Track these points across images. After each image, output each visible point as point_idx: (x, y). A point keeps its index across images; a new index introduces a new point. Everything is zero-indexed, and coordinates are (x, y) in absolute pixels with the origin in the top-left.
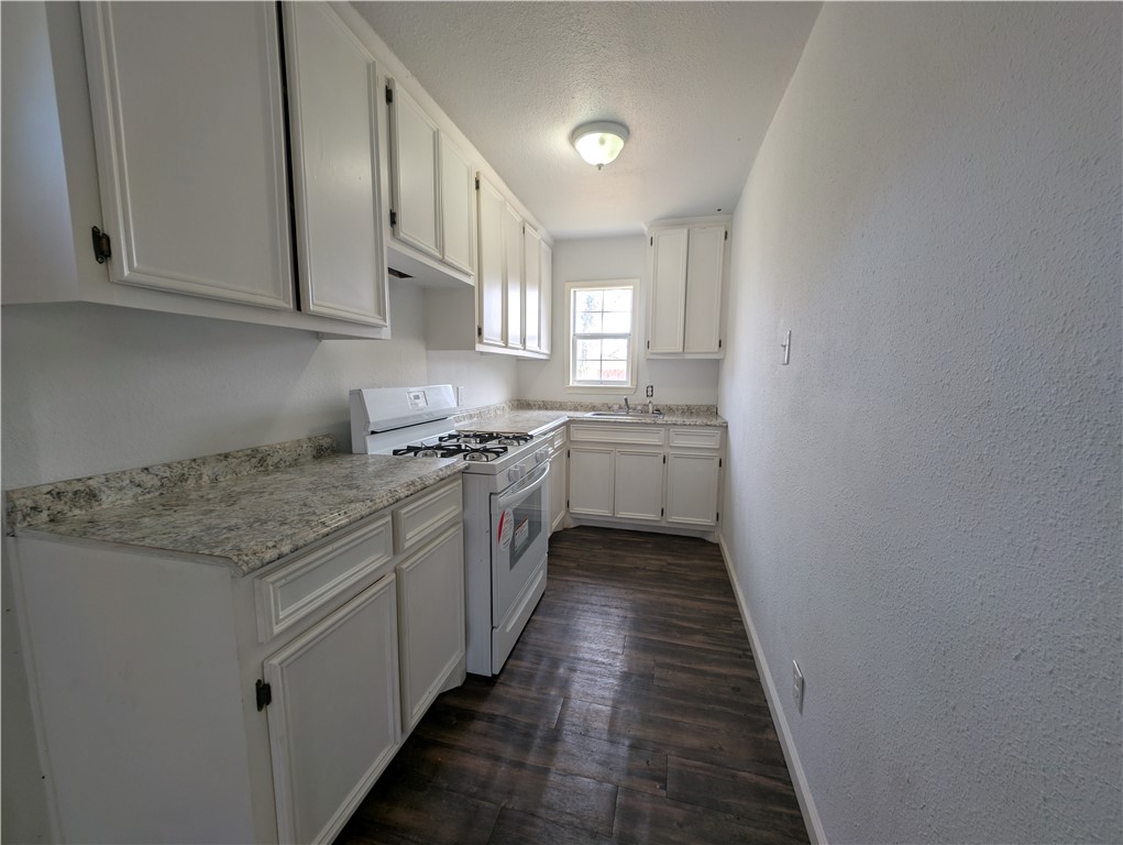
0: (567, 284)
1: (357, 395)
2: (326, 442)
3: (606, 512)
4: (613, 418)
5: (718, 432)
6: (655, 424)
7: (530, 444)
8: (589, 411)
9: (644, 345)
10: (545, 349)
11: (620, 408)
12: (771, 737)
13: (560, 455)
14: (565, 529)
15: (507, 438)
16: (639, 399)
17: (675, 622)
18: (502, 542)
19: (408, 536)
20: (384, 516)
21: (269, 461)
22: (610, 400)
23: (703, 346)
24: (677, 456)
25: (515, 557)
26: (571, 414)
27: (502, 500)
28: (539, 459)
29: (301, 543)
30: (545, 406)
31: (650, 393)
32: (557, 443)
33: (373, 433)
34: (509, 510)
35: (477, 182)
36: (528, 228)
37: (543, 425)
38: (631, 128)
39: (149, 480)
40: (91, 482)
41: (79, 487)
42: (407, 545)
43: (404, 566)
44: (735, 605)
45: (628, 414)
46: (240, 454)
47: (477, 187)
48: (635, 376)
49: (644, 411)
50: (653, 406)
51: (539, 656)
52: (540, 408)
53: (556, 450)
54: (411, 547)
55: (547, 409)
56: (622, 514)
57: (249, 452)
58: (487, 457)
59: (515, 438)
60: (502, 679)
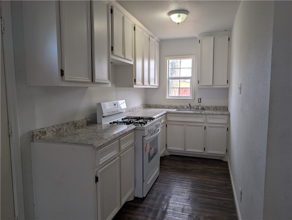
0: (165, 57)
1: (99, 105)
2: (89, 120)
3: (182, 149)
4: (184, 112)
5: (226, 117)
6: (201, 114)
7: (154, 121)
8: (175, 109)
9: (197, 82)
10: (157, 84)
11: (187, 107)
12: (235, 215)
13: (163, 126)
14: (165, 156)
15: (146, 119)
16: (196, 103)
17: (206, 185)
18: (146, 153)
19: (122, 147)
20: (117, 140)
21: (77, 125)
22: (183, 104)
23: (221, 82)
24: (210, 127)
25: (150, 159)
26: (168, 110)
27: (147, 138)
28: (157, 126)
29: (104, 143)
30: (156, 107)
31: (200, 101)
32: (163, 121)
33: (104, 117)
34: (148, 143)
35: (135, 28)
36: (151, 38)
37: (157, 114)
38: (189, 11)
39: (55, 130)
40: (45, 129)
41: (43, 130)
42: (122, 149)
43: (121, 155)
44: (230, 181)
45: (190, 110)
46: (71, 123)
47: (135, 30)
48: (193, 94)
49: (197, 109)
50: (201, 106)
51: (158, 194)
52: (154, 108)
53: (162, 124)
54: (123, 150)
55: (157, 108)
56: (189, 150)
57: (72, 122)
58: (141, 125)
59: (148, 119)
60: (146, 199)
